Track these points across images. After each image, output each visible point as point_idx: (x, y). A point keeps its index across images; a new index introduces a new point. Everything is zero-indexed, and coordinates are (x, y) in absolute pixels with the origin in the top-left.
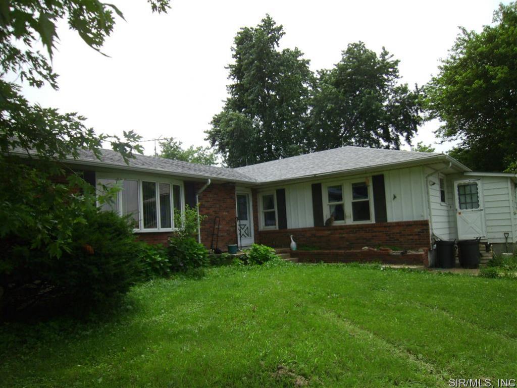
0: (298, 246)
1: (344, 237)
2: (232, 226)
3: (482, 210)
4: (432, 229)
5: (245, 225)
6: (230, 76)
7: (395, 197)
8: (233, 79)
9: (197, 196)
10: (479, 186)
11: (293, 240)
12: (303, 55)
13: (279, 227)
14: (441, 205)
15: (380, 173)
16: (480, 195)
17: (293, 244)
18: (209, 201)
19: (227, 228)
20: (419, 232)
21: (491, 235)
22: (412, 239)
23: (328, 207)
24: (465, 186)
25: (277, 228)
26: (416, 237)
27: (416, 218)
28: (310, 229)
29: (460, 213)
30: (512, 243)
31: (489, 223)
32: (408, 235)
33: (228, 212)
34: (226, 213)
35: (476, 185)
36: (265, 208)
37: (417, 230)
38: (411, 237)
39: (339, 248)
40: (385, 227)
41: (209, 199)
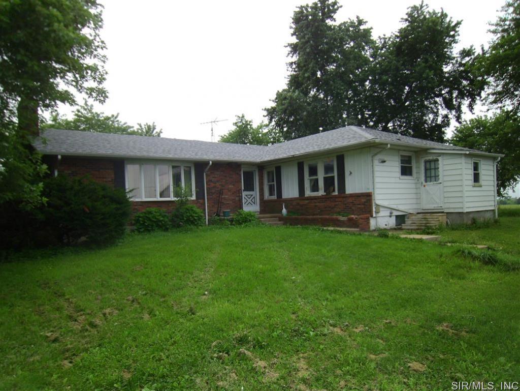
0: (288, 212)
1: (316, 206)
2: (237, 196)
3: (441, 183)
4: (374, 200)
5: (252, 195)
6: (289, 54)
7: (351, 173)
8: (292, 57)
9: (205, 174)
10: (440, 162)
11: (285, 208)
12: (367, 24)
13: (277, 198)
14: (400, 179)
15: (342, 153)
16: (440, 170)
17: (284, 211)
18: (215, 177)
19: (233, 198)
20: (365, 202)
21: (447, 206)
22: (360, 208)
23: (309, 181)
24: (430, 161)
25: (276, 198)
26: (363, 206)
27: (364, 191)
28: (295, 199)
29: (424, 186)
30: (463, 213)
31: (446, 195)
32: (358, 204)
33: (234, 185)
34: (232, 186)
35: (438, 160)
36: (269, 182)
37: (363, 200)
38: (359, 206)
39: (314, 215)
40: (344, 197)
41: (216, 176)
